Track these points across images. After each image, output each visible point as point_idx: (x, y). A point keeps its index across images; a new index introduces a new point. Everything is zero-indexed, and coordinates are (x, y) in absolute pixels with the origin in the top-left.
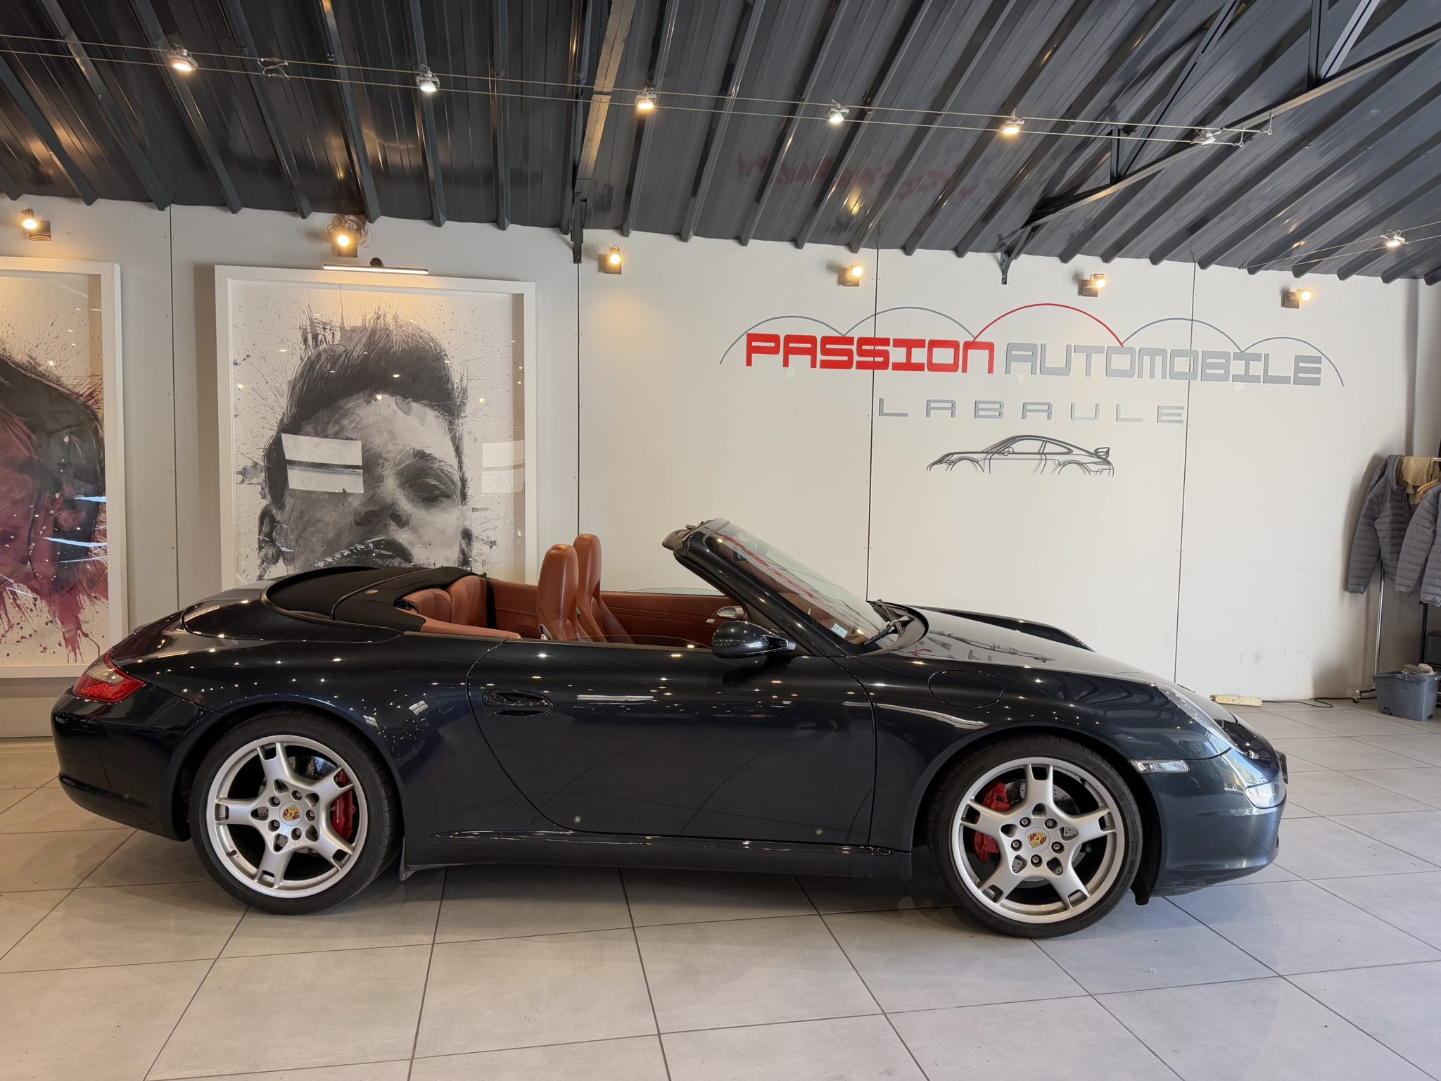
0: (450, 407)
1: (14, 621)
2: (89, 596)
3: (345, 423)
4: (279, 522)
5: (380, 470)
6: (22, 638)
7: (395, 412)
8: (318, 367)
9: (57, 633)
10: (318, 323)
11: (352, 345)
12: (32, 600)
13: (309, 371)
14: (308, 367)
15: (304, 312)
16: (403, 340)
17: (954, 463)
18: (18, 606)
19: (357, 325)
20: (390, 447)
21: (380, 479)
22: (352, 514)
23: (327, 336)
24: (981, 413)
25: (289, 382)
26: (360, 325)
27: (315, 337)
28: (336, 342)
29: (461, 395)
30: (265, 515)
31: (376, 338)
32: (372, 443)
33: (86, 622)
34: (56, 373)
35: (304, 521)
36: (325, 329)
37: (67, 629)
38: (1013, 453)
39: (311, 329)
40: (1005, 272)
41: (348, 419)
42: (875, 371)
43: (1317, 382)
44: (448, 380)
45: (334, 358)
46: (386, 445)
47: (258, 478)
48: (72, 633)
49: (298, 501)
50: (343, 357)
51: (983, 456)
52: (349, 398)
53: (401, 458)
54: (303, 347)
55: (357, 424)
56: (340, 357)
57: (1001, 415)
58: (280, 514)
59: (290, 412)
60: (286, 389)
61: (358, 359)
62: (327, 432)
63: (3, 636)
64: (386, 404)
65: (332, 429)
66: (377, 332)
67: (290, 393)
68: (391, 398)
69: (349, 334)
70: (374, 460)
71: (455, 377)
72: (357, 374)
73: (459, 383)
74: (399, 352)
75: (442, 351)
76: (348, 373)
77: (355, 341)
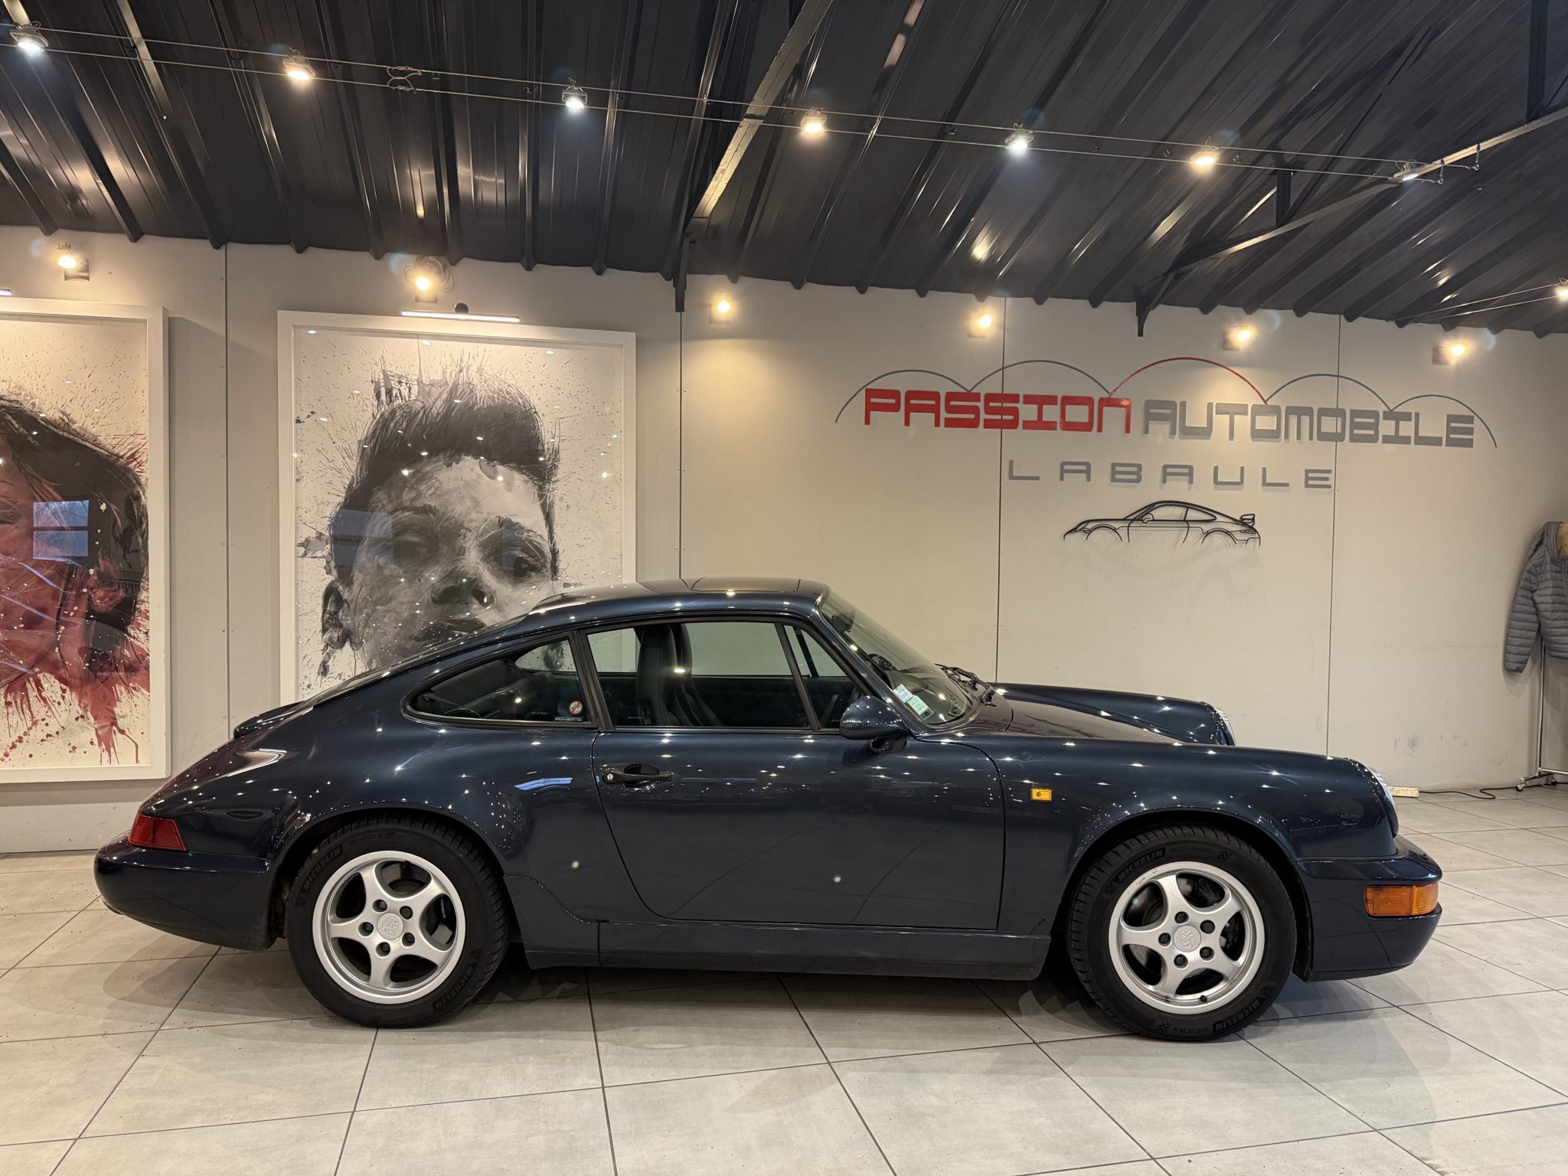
0: (539, 470)
1: (39, 717)
2: (127, 686)
3: (421, 489)
4: (346, 601)
5: (462, 541)
6: (48, 735)
7: (479, 476)
8: (392, 425)
9: (88, 732)
10: (392, 376)
12: (60, 692)
13: (382, 429)
14: (380, 426)
15: (376, 364)
16: (488, 396)
17: (1091, 531)
18: (44, 699)
19: (437, 379)
20: (473, 515)
21: (462, 551)
22: (430, 591)
23: (402, 391)
24: (1118, 476)
25: (359, 442)
26: (440, 379)
27: (389, 392)
28: (413, 397)
29: (553, 457)
30: (330, 593)
31: (457, 394)
32: (453, 511)
33: (123, 717)
35: (374, 600)
36: (400, 382)
37: (100, 725)
38: (1153, 520)
39: (385, 383)
40: (1141, 323)
41: (426, 484)
42: (1003, 430)
43: (1469, 443)
44: (538, 441)
45: (410, 416)
46: (469, 514)
47: (323, 551)
48: (107, 729)
49: (368, 577)
50: (420, 415)
53: (485, 528)
54: (376, 403)
55: (436, 489)
56: (417, 414)
57: (1139, 480)
58: (346, 591)
59: (360, 476)
60: (356, 450)
61: (437, 417)
62: (402, 498)
63: (25, 734)
64: (469, 467)
65: (407, 496)
66: (460, 386)
67: (360, 454)
68: (475, 460)
69: (427, 389)
70: (455, 530)
71: (546, 437)
72: (436, 434)
73: (551, 444)
74: (485, 409)
75: (531, 408)
76: (426, 432)
77: (434, 397)
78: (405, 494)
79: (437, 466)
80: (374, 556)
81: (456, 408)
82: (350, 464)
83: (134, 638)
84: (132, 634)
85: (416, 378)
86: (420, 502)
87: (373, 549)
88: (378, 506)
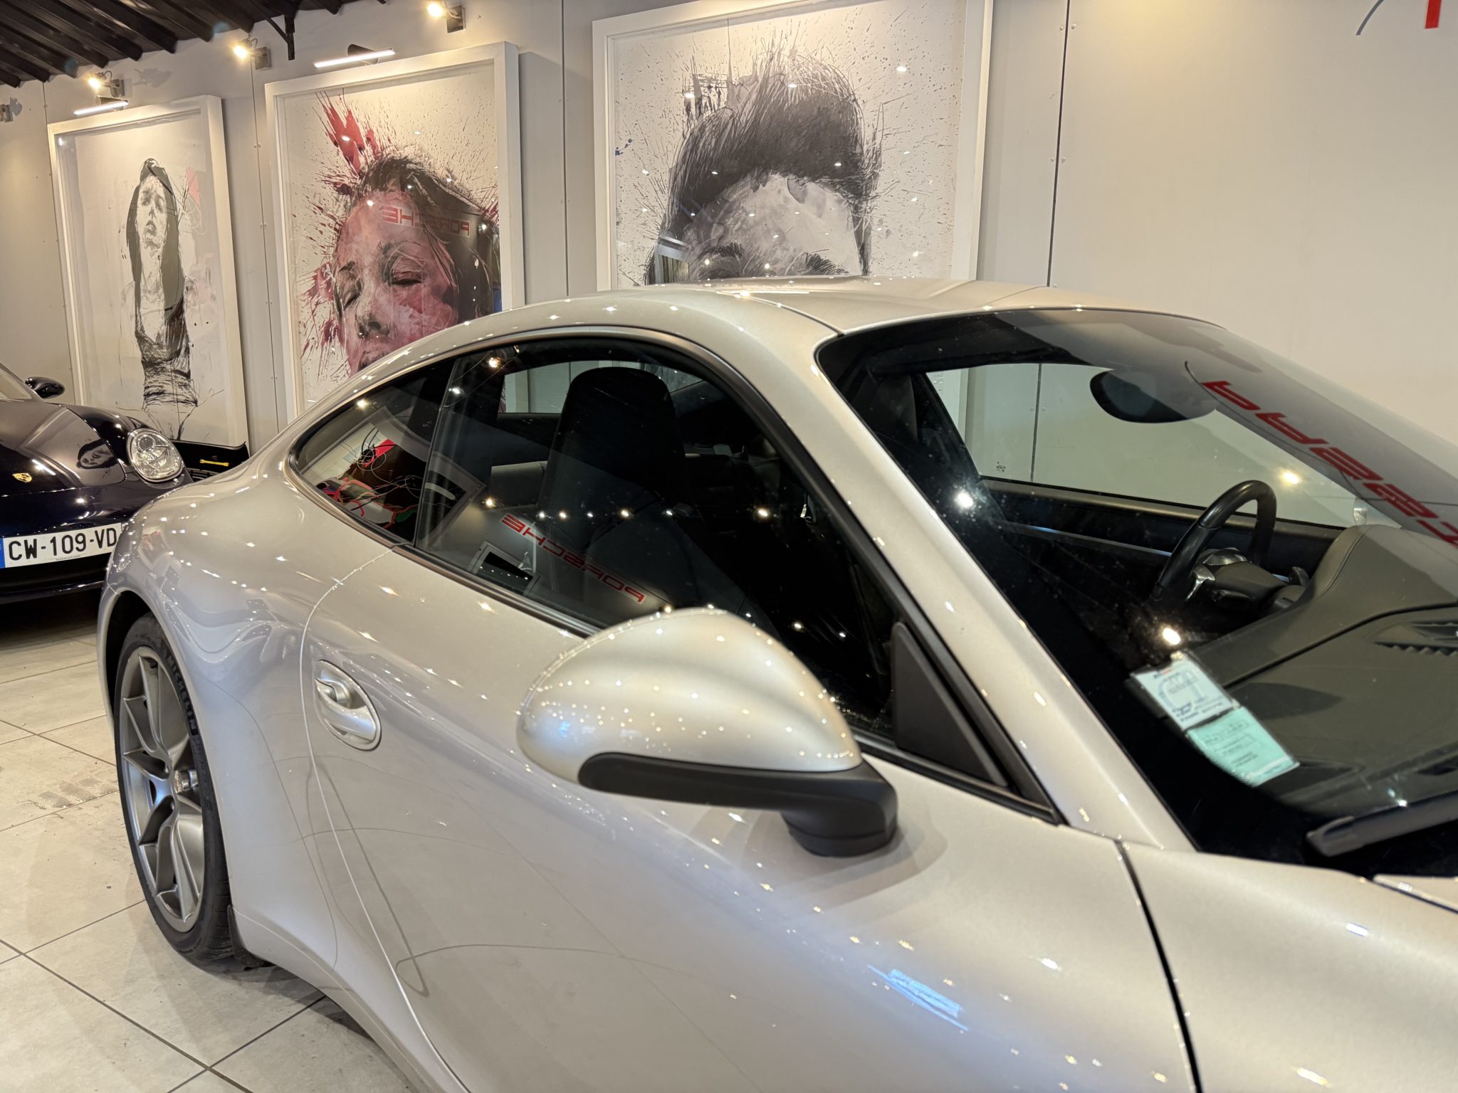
0: (856, 184)
3: (729, 223)
7: (786, 199)
8: (701, 144)
10: (702, 81)
11: (739, 106)
13: (692, 151)
14: (690, 147)
15: (687, 68)
16: (801, 87)
19: (746, 75)
20: (781, 252)
23: (712, 98)
25: (671, 171)
26: (751, 74)
27: (699, 102)
28: (722, 104)
29: (873, 161)
31: (767, 88)
32: (757, 248)
36: (710, 87)
39: (695, 90)
41: (733, 217)
45: (719, 132)
50: (729, 126)
54: (685, 119)
55: (743, 222)
56: (726, 126)
59: (671, 213)
60: (668, 180)
61: (746, 125)
62: (710, 237)
64: (776, 189)
65: (716, 233)
66: (770, 80)
67: (671, 185)
68: (782, 179)
69: (736, 90)
71: (866, 133)
72: (744, 149)
73: (871, 141)
74: (796, 107)
75: (850, 95)
76: (735, 148)
77: (744, 100)
78: (713, 229)
79: (744, 192)
81: (766, 111)
82: (662, 199)
85: (725, 78)
86: (726, 241)
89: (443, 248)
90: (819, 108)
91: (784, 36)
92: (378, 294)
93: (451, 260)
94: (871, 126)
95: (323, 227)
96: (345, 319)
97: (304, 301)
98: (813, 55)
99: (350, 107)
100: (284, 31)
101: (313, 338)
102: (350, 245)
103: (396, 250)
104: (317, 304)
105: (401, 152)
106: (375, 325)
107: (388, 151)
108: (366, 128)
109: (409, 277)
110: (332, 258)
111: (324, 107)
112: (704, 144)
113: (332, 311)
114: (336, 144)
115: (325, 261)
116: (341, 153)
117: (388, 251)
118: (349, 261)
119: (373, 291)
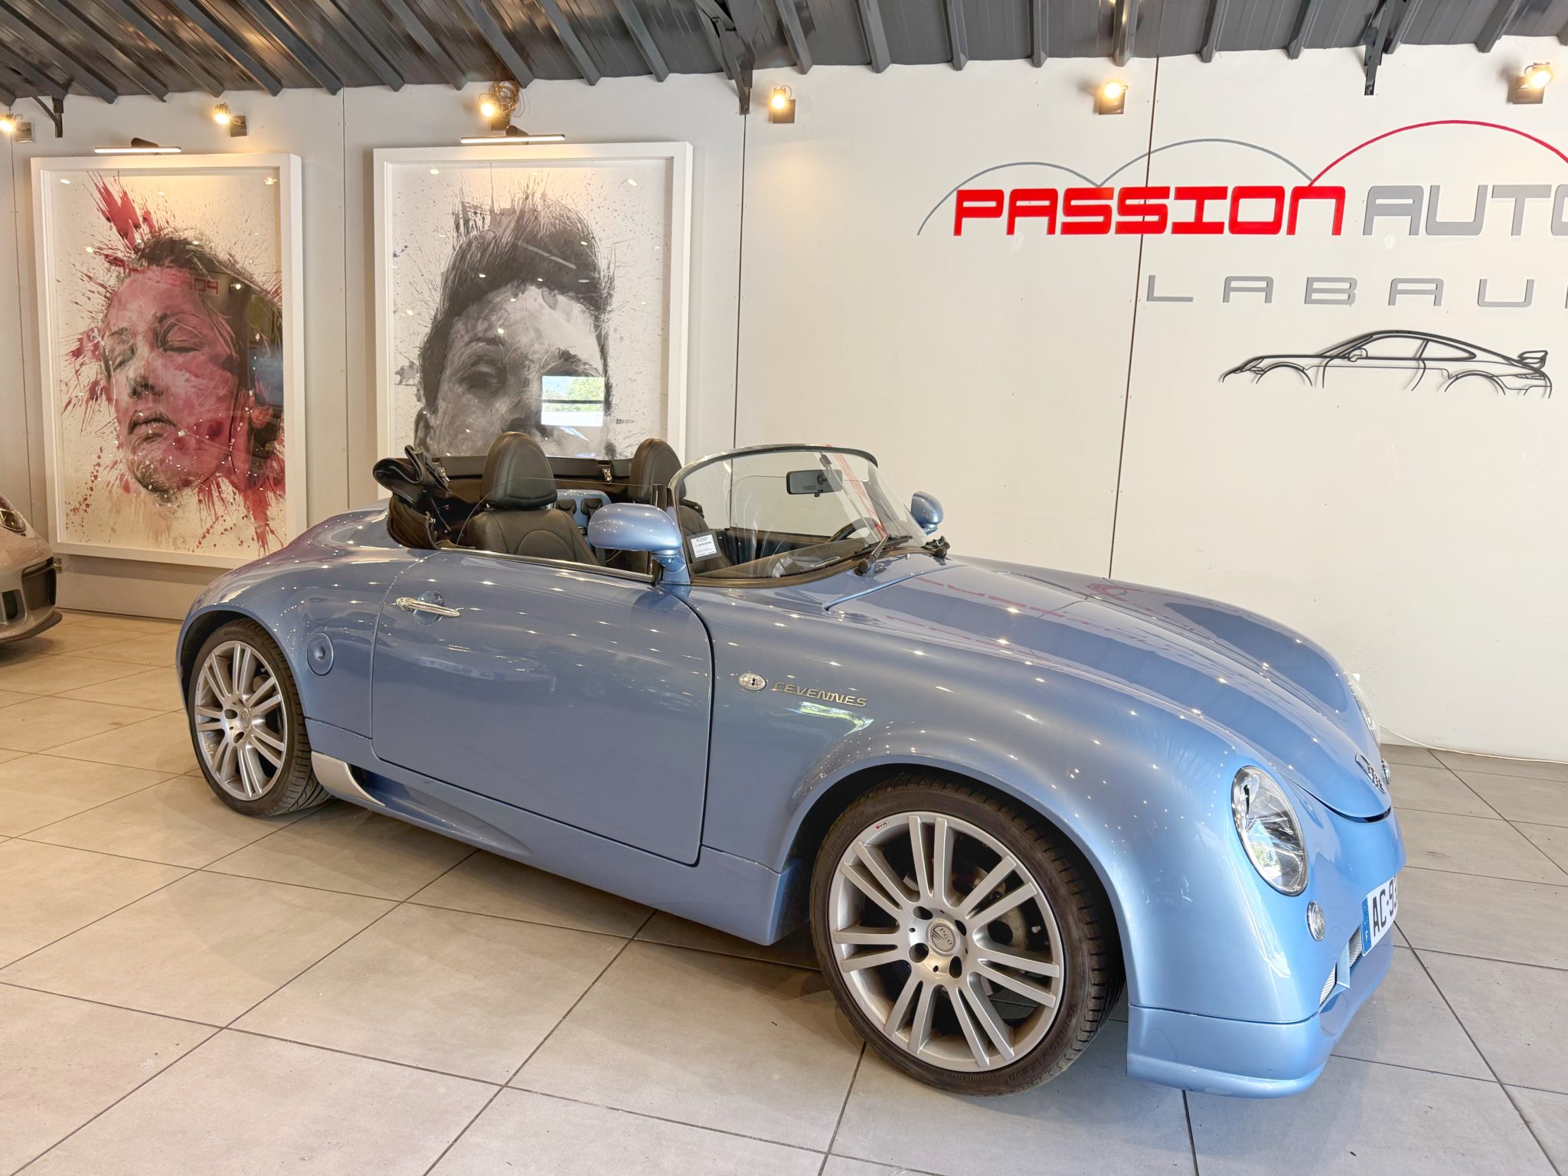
0: (596, 300)
1: (219, 514)
2: (275, 493)
3: (493, 319)
4: (432, 427)
5: (526, 372)
6: (226, 530)
7: (541, 306)
8: (469, 256)
9: (250, 529)
10: (470, 207)
11: (501, 230)
12: (232, 494)
13: (460, 261)
14: (459, 257)
15: (456, 196)
16: (551, 223)
17: (1264, 371)
18: (223, 499)
19: (506, 207)
20: (536, 347)
21: (525, 383)
23: (478, 222)
24: (1315, 296)
25: (442, 274)
26: (509, 207)
27: (466, 222)
28: (486, 227)
29: (608, 285)
30: (420, 418)
31: (523, 220)
32: (519, 341)
34: (250, 270)
35: (455, 426)
36: (475, 213)
37: (258, 525)
38: (1367, 358)
39: (463, 214)
40: (1370, 75)
41: (497, 315)
42: (1145, 235)
44: (595, 268)
45: (484, 247)
46: (533, 345)
47: (414, 378)
48: (262, 529)
49: (450, 405)
50: (492, 245)
51: (1317, 361)
52: (497, 291)
53: (546, 360)
54: (455, 235)
55: (505, 320)
56: (489, 244)
57: (1351, 299)
58: (433, 418)
59: (443, 308)
60: (440, 280)
61: (505, 247)
62: (476, 329)
63: (211, 527)
64: (533, 297)
65: (481, 326)
66: (526, 214)
67: (443, 285)
68: (537, 290)
69: (498, 219)
70: (520, 362)
71: (602, 264)
72: (505, 264)
73: (606, 271)
74: (547, 237)
75: (589, 233)
76: (497, 263)
77: (504, 226)
78: (479, 324)
79: (506, 297)
80: (454, 386)
81: (523, 237)
82: (436, 297)
83: (279, 452)
84: (278, 449)
85: (488, 207)
86: (492, 333)
87: (453, 378)
88: (457, 337)
89: (223, 322)
90: (565, 240)
91: (536, 182)
92: (152, 358)
93: (232, 333)
94: (606, 259)
95: (92, 294)
96: (114, 380)
97: (67, 361)
98: (560, 200)
99: (126, 189)
100: (52, 111)
101: (76, 397)
102: (122, 312)
103: (172, 320)
104: (82, 365)
105: (181, 234)
106: (146, 386)
107: (166, 232)
108: (143, 209)
109: (186, 344)
110: (100, 323)
111: (96, 185)
112: (471, 256)
113: (99, 371)
114: (108, 219)
115: (93, 325)
116: (114, 229)
117: (165, 321)
118: (121, 327)
119: (146, 355)
